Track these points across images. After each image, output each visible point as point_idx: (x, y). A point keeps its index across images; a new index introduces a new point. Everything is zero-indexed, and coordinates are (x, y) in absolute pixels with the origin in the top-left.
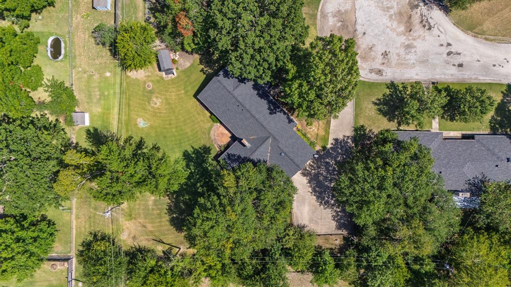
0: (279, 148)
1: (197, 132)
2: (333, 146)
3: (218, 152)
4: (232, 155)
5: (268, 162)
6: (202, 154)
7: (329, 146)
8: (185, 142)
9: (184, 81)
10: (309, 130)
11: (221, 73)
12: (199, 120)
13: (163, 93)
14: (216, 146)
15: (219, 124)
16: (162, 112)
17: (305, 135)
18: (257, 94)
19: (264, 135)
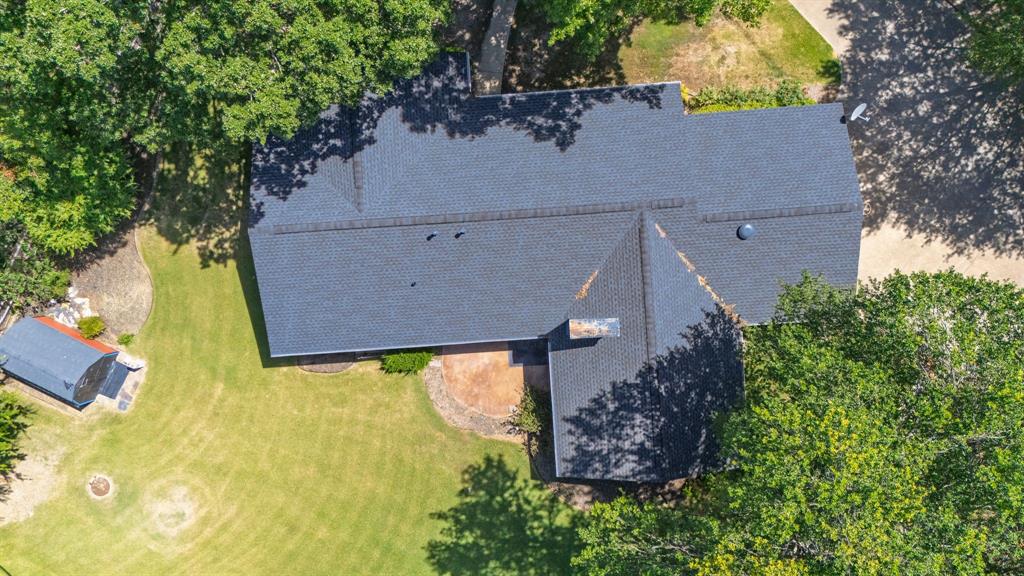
0: (714, 220)
1: (399, 461)
2: (851, 35)
3: (528, 445)
4: (592, 412)
5: (727, 308)
6: (489, 503)
7: (840, 48)
8: (396, 532)
9: (188, 353)
10: (722, 71)
11: (259, 194)
12: (360, 416)
13: (163, 461)
14: (500, 436)
15: (435, 362)
16: (224, 519)
17: (733, 98)
18: (451, 134)
19: (620, 236)
